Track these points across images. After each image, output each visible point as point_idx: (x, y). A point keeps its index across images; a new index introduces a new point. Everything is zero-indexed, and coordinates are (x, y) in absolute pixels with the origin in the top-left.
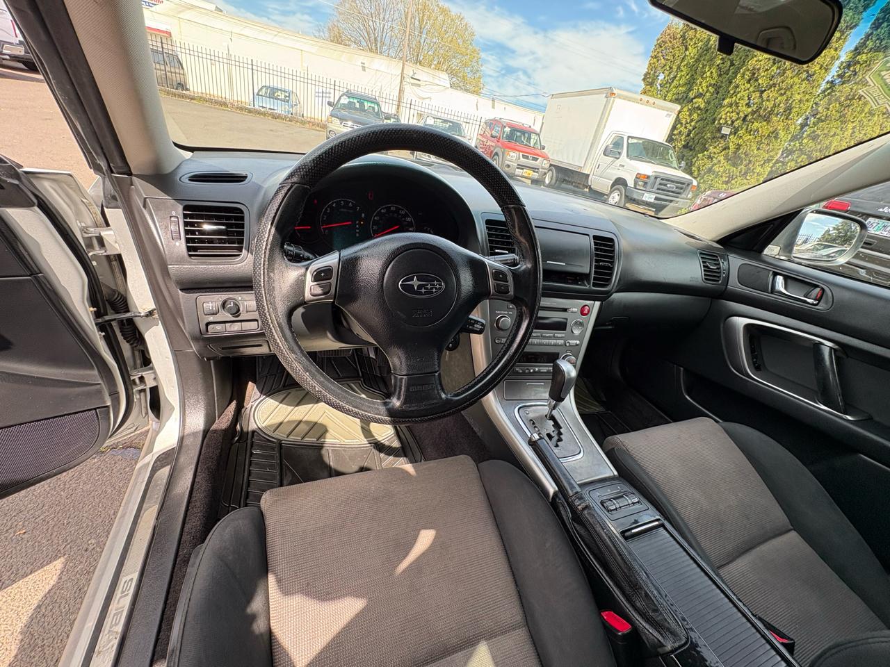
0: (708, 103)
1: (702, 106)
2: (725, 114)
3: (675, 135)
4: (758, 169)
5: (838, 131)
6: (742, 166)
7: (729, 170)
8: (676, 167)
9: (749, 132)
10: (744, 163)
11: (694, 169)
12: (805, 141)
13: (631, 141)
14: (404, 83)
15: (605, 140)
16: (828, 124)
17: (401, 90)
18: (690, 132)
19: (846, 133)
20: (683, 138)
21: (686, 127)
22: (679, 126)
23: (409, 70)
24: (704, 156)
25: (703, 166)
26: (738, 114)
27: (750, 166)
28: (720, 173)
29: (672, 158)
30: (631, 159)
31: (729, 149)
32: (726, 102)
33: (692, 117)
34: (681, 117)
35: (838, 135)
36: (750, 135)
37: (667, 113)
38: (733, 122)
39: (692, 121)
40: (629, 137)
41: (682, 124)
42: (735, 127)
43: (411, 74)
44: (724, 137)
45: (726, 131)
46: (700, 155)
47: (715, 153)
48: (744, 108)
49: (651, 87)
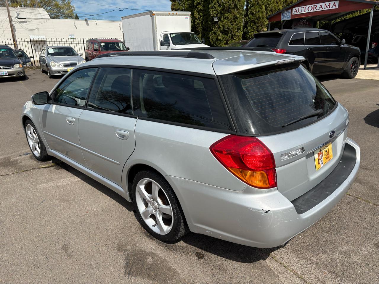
0: (204, 6)
1: (202, 9)
2: (212, 12)
3: (196, 25)
4: (237, 34)
5: (259, 9)
6: (229, 34)
7: (225, 37)
8: (200, 43)
9: (225, 18)
10: (229, 32)
11: (210, 40)
12: (250, 16)
13: (172, 36)
14: (13, 23)
15: (160, 38)
16: (255, 7)
17: (13, 29)
18: (202, 22)
19: (263, 9)
20: (200, 25)
21: (199, 20)
22: (196, 20)
23: (14, 12)
24: (212, 33)
25: (213, 38)
26: (217, 11)
27: (232, 33)
28: (221, 40)
29: (197, 39)
30: (175, 45)
31: (220, 28)
32: (210, 6)
33: (200, 15)
34: (195, 16)
35: (260, 11)
36: (226, 20)
37: (185, 17)
38: (217, 15)
39: (201, 16)
40: (170, 34)
41: (197, 19)
42: (218, 17)
43: (16, 15)
44: (216, 22)
45: (216, 20)
46: (210, 33)
47: (216, 31)
48: (218, 8)
49: (175, 3)
